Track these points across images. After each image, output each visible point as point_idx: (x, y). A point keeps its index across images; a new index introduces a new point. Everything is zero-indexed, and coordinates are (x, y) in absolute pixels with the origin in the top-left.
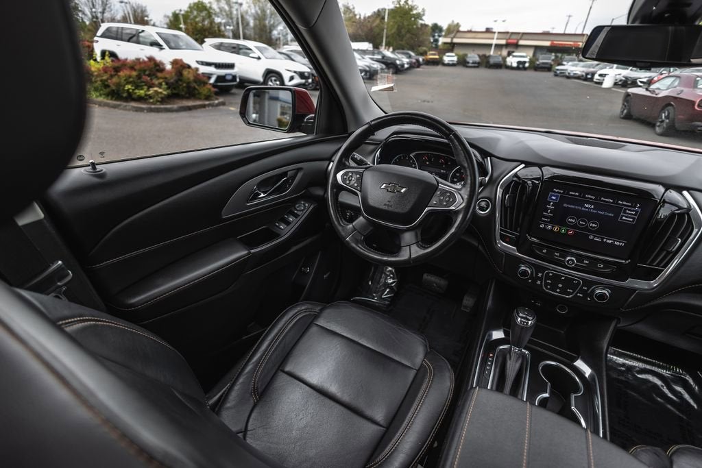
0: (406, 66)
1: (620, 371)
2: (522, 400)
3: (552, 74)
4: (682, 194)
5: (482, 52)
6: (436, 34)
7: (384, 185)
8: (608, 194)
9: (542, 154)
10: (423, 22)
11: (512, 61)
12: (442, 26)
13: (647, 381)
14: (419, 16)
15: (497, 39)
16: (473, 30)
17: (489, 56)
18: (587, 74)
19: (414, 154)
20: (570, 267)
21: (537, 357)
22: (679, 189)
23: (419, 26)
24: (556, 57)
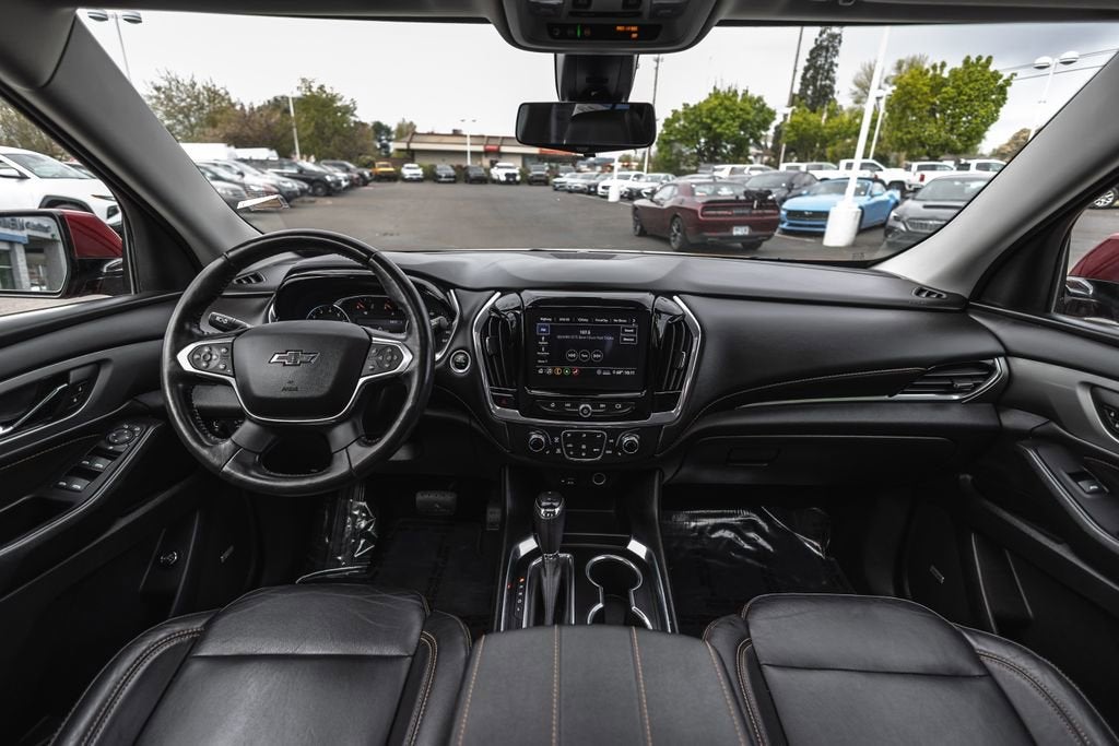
0: (344, 184)
1: (693, 537)
2: (570, 624)
3: (550, 189)
4: (673, 300)
5: (456, 162)
6: (383, 137)
7: (277, 356)
8: (602, 313)
9: (517, 275)
10: (357, 120)
11: (499, 173)
12: (389, 125)
13: (721, 538)
14: (348, 110)
15: (471, 144)
16: (436, 132)
17: (467, 168)
18: (590, 187)
19: (340, 301)
20: (587, 419)
21: (582, 556)
22: (669, 294)
23: (352, 125)
24: (551, 167)
